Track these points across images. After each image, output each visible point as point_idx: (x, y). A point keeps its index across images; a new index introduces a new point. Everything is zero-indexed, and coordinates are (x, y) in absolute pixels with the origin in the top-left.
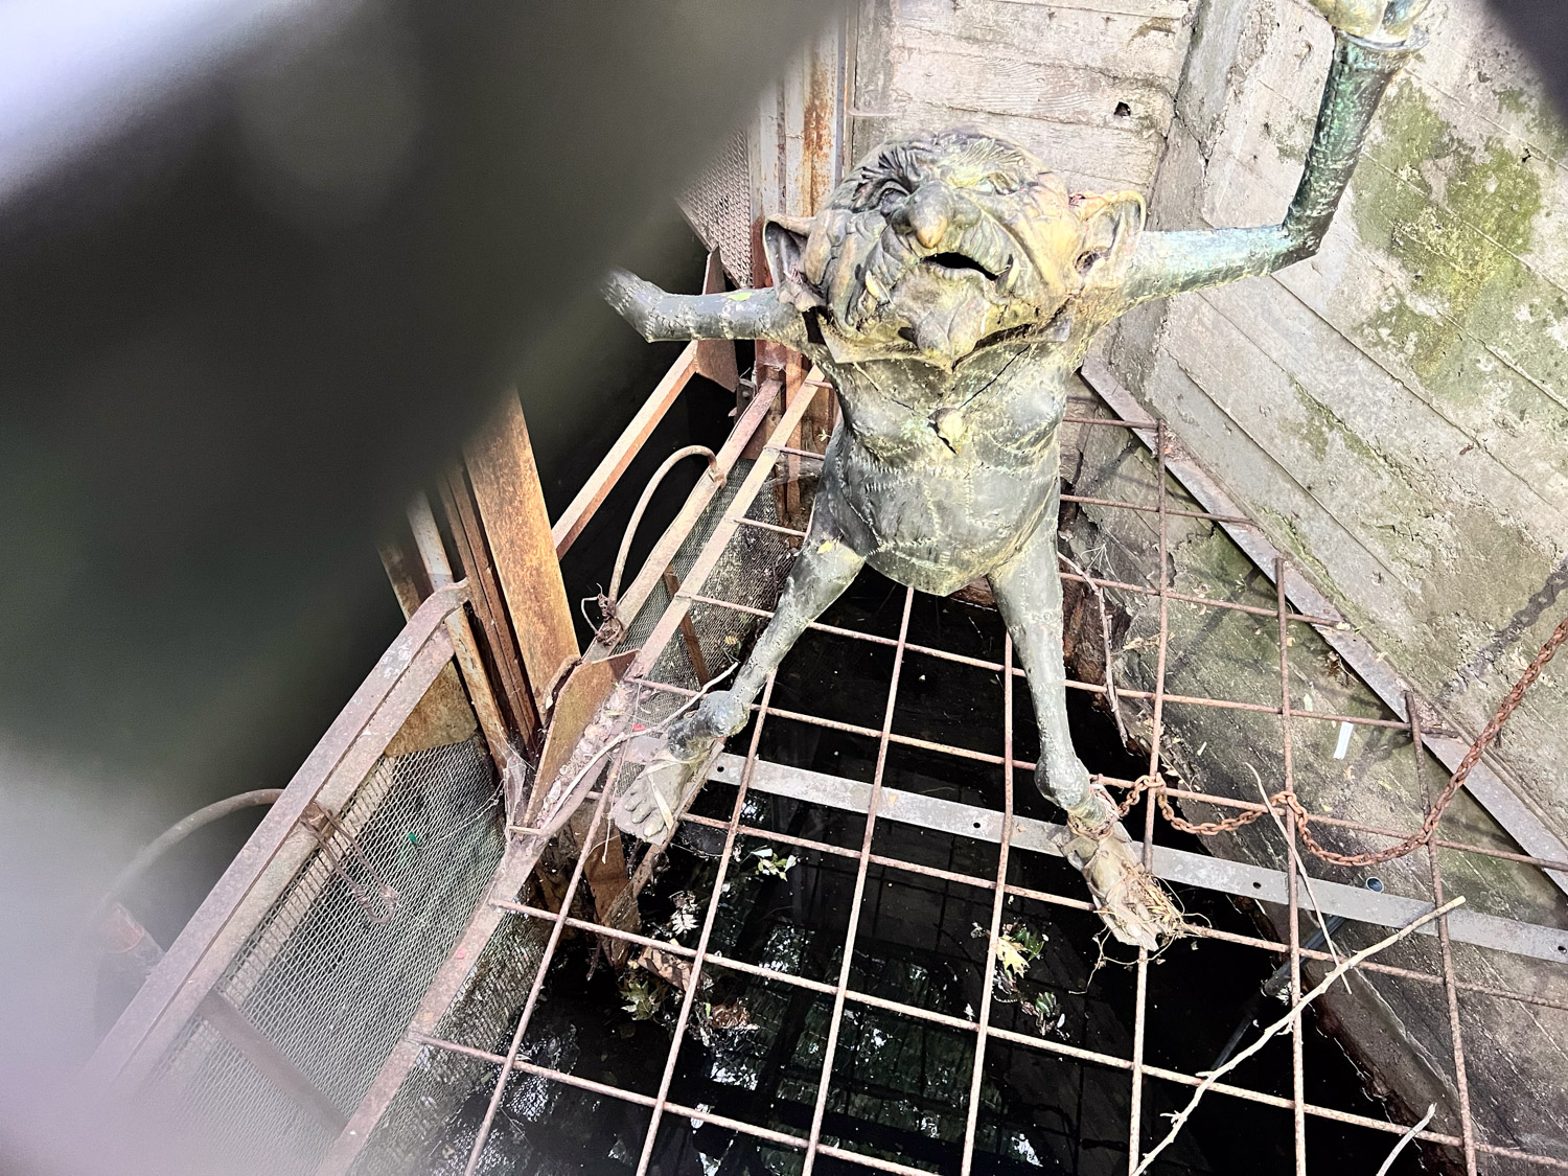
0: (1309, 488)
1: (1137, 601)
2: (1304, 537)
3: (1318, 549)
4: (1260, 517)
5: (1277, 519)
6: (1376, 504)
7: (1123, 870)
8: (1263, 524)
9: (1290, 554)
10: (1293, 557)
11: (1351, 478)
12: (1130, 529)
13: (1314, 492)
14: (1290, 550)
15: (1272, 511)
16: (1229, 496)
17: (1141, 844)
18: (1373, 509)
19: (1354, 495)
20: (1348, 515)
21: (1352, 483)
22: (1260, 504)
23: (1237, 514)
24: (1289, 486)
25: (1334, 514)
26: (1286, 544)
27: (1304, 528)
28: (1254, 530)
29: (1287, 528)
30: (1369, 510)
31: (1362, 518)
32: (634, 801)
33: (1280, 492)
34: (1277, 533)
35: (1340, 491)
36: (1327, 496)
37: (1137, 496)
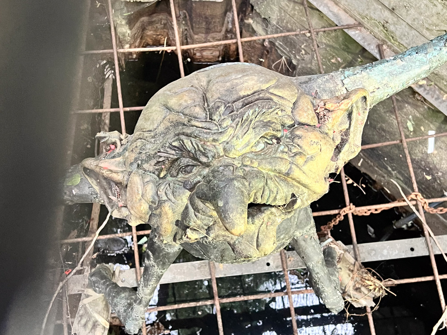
0: (393, 9)
1: (298, 57)
2: (393, 33)
3: (402, 39)
4: (365, 22)
5: (375, 23)
6: (434, 19)
7: (350, 273)
8: (368, 25)
9: (385, 41)
10: (387, 43)
11: (418, 5)
12: (287, 23)
13: (396, 12)
14: (384, 39)
15: (371, 18)
16: (345, 10)
17: (352, 246)
18: (433, 21)
19: (421, 14)
20: (418, 24)
21: (419, 8)
22: (364, 14)
23: (352, 22)
24: (380, 7)
25: (410, 23)
26: (382, 36)
27: (392, 28)
28: (363, 29)
29: (382, 28)
30: (430, 22)
31: (427, 26)
32: (83, 321)
33: (375, 9)
34: (376, 30)
35: (412, 11)
36: (404, 14)
37: (289, 7)
